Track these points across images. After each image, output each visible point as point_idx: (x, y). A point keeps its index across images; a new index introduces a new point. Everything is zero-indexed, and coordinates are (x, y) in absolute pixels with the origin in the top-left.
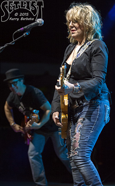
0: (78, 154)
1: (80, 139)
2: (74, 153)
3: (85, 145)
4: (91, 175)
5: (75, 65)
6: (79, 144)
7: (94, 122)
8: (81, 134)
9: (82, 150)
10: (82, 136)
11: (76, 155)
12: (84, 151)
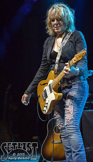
0: (73, 123)
1: (73, 111)
2: (69, 123)
3: (77, 116)
4: (80, 142)
5: (65, 51)
6: (73, 115)
7: (82, 98)
8: (73, 107)
9: (75, 120)
10: (74, 109)
11: (71, 124)
12: (77, 121)
